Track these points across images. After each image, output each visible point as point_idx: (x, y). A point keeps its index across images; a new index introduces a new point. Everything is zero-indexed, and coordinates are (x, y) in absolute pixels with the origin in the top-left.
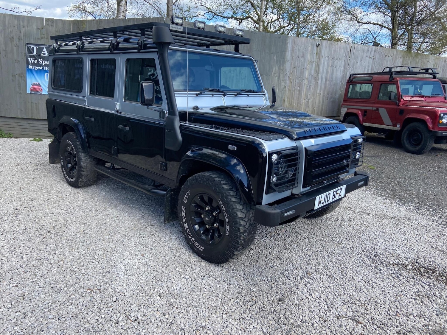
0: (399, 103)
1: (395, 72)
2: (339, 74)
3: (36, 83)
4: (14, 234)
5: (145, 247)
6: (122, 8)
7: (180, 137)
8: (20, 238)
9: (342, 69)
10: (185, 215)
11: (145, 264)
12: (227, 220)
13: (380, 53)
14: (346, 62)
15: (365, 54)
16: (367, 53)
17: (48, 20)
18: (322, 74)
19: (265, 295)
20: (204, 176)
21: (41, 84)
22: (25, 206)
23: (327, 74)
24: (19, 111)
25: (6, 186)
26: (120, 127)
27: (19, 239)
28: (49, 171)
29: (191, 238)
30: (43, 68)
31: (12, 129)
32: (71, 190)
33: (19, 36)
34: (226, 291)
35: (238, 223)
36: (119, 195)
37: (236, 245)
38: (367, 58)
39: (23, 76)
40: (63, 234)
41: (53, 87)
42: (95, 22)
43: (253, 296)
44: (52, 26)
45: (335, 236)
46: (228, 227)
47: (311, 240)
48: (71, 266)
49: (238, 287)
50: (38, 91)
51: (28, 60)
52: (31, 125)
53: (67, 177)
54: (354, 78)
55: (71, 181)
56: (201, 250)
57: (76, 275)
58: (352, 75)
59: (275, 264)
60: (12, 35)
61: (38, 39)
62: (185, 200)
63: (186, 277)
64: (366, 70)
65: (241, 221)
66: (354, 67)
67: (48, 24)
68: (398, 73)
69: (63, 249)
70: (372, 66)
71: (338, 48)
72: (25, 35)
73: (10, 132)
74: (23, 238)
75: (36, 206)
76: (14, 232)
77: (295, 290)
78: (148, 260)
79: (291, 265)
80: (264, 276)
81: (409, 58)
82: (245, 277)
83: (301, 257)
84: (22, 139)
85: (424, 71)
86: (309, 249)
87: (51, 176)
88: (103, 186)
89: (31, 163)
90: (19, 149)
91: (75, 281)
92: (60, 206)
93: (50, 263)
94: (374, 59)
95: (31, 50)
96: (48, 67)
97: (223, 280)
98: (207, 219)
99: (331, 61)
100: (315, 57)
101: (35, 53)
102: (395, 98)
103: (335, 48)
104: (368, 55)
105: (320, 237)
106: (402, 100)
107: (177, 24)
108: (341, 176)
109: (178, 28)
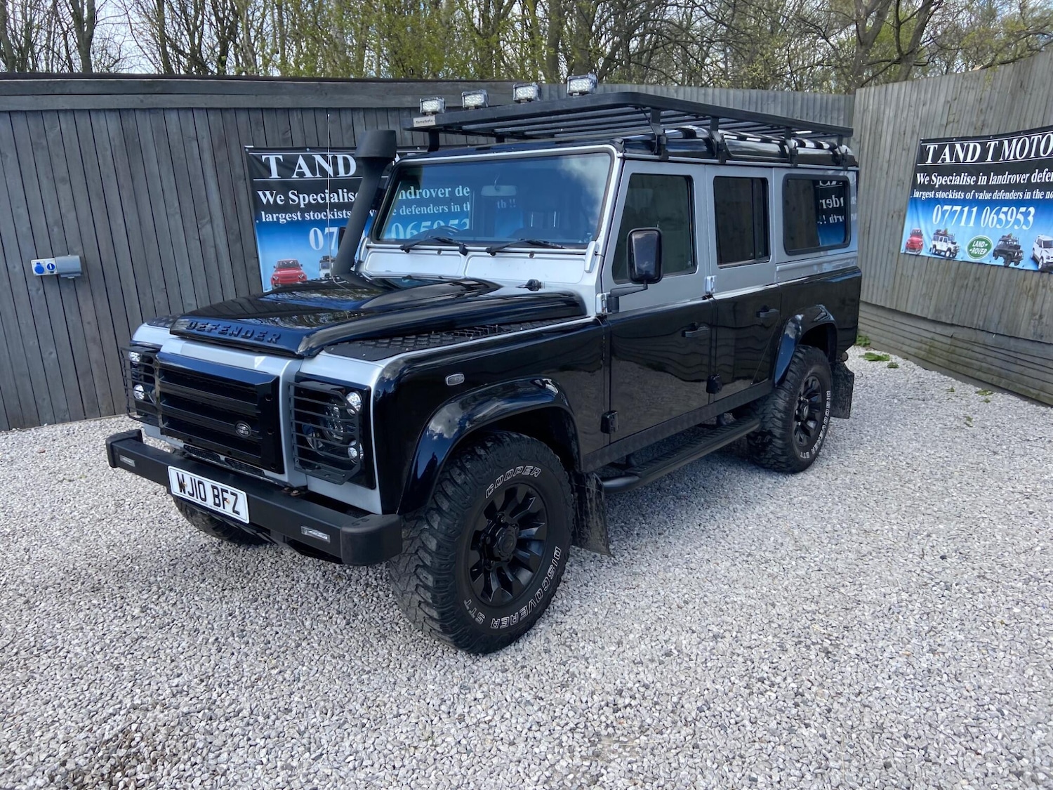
3: (917, 231)
21: (923, 231)
30: (935, 194)
33: (914, 127)
39: (903, 215)
50: (915, 249)
51: (916, 178)
61: (942, 125)
95: (924, 154)
101: (929, 161)
107: (425, 114)
108: (266, 472)
109: (426, 121)
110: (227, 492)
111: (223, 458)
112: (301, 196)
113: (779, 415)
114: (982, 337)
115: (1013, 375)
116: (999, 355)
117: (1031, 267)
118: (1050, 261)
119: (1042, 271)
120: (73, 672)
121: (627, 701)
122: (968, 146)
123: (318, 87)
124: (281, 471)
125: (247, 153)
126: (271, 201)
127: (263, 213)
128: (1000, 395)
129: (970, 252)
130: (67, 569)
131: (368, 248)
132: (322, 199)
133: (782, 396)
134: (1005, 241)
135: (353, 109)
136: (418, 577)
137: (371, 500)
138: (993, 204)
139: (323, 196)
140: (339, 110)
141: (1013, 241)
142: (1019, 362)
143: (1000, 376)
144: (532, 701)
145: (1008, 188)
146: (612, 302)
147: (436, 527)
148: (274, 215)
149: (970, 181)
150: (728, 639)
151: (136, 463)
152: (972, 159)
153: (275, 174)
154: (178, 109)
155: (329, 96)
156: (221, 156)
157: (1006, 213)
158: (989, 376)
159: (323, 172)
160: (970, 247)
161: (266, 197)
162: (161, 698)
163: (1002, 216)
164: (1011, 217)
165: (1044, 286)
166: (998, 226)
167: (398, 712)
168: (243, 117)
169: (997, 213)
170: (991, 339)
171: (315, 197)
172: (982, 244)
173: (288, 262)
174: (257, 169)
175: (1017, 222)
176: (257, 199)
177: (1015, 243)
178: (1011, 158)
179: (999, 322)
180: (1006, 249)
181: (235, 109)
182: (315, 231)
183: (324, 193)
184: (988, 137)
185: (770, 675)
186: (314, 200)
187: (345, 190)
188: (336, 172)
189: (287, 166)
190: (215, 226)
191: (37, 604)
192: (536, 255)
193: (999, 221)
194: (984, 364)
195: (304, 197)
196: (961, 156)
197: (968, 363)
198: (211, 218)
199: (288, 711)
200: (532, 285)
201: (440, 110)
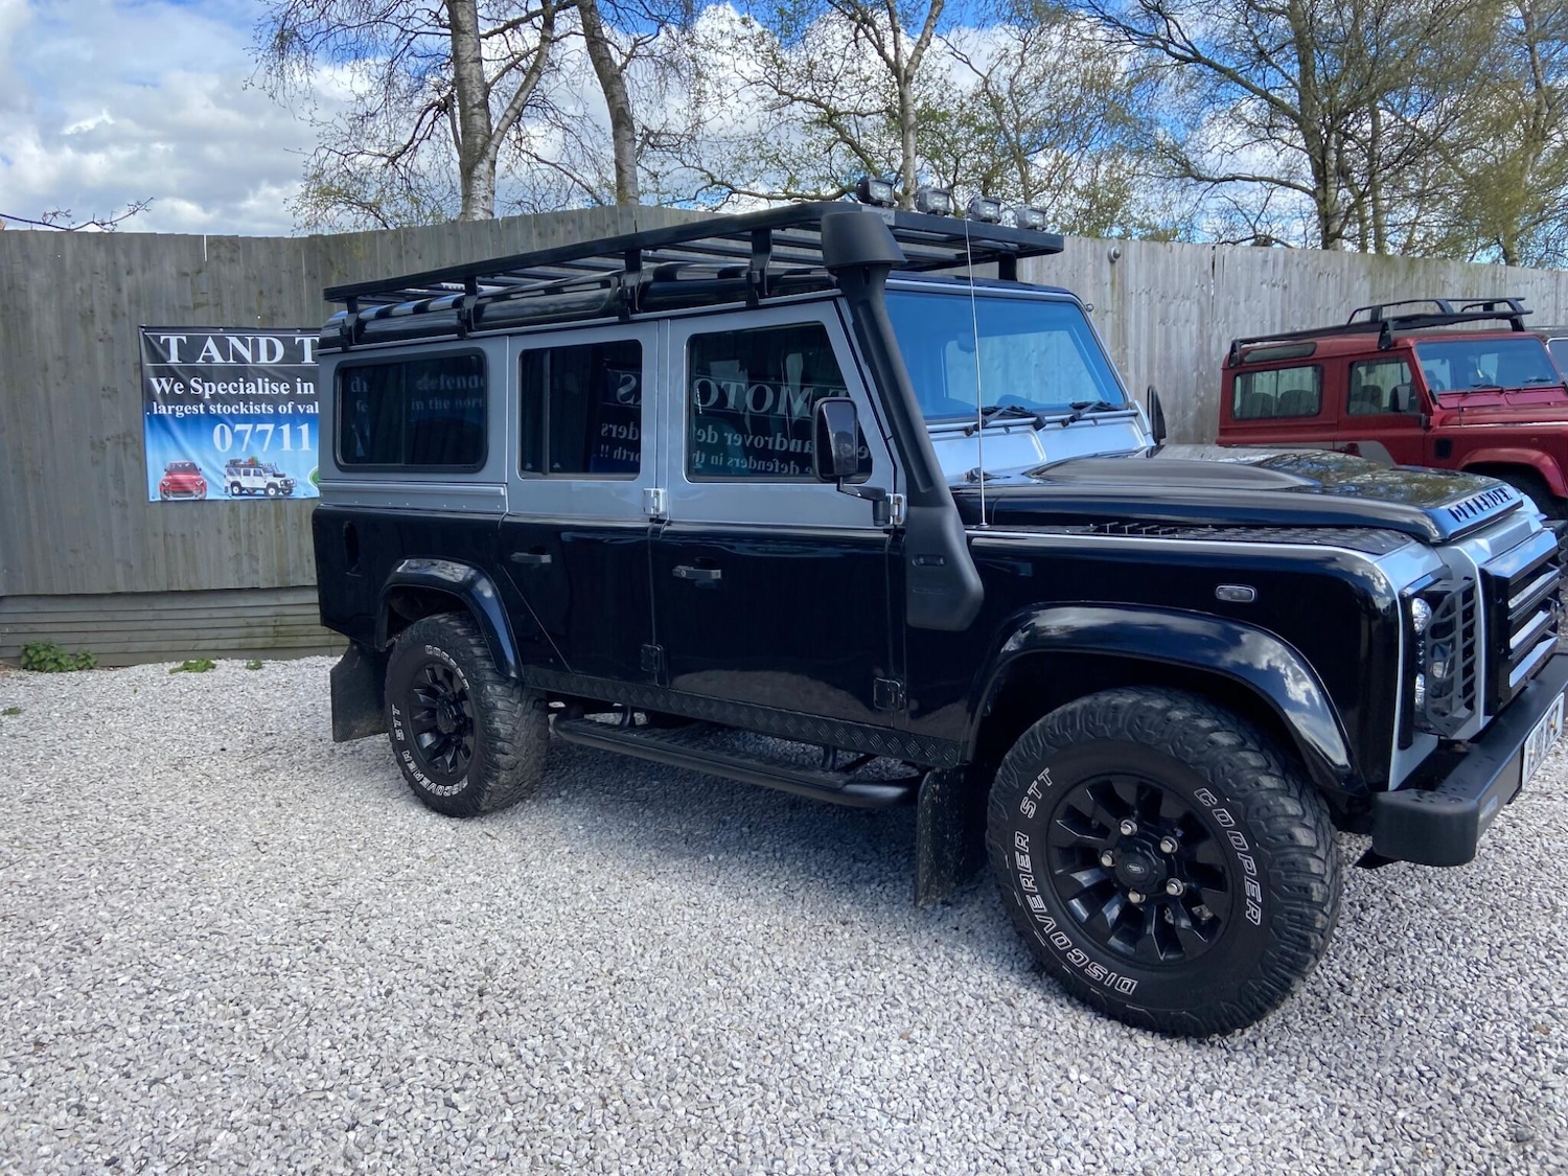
0: (1428, 421)
1: (1395, 319)
2: (1186, 342)
3: (183, 465)
4: (354, 1017)
5: (888, 1006)
6: (482, 184)
7: (973, 579)
8: (392, 1029)
9: (1194, 327)
10: (1029, 866)
11: (938, 1067)
12: (1250, 864)
13: (1301, 266)
14: (1204, 304)
15: (1258, 275)
16: (1262, 271)
17: (216, 242)
18: (1138, 350)
19: (1455, 1129)
20: (1116, 708)
21: (200, 464)
22: (324, 908)
23: (1150, 347)
24: (119, 568)
25: (196, 845)
26: (683, 571)
27: (388, 1032)
28: (315, 769)
29: (1070, 950)
30: (207, 409)
31: (91, 638)
32: (449, 829)
33: (114, 305)
34: (1308, 1134)
35: (1302, 868)
36: (635, 824)
37: (1300, 953)
38: (1264, 286)
39: (134, 440)
40: (544, 993)
41: (342, 463)
42: (389, 236)
43: (1419, 1141)
44: (232, 260)
45: (1512, 884)
46: (1253, 889)
47: (1447, 907)
48: (665, 1109)
49: (1336, 1113)
50: (189, 492)
51: (150, 384)
52: (165, 615)
53: (426, 782)
54: (1247, 352)
55: (447, 794)
56: (1125, 991)
57: (710, 1141)
58: (1237, 345)
59: (1400, 1013)
60: (87, 304)
61: (185, 308)
62: (1028, 808)
63: (1127, 1103)
64: (1267, 324)
65: (1311, 861)
66: (1231, 318)
67: (218, 257)
68: (1406, 322)
69: (583, 1049)
70: (1283, 312)
71: (1174, 263)
72: (136, 300)
73: (86, 648)
74: (401, 1028)
75: (365, 902)
76: (352, 1011)
77: (1539, 1094)
78: (937, 1053)
79: (1455, 1007)
80: (1399, 1061)
81: (1390, 276)
82: (1333, 1073)
83: (1465, 973)
84: (137, 670)
85: (1481, 309)
86: (1468, 940)
87: (337, 787)
88: (558, 801)
89: (223, 750)
90: (148, 706)
91: (724, 1166)
92: (454, 889)
93: (573, 1109)
94: (1285, 287)
95: (159, 349)
96: (222, 405)
97: (1267, 1096)
98: (1135, 869)
99: (1158, 305)
100: (1108, 297)
101: (174, 359)
102: (1411, 403)
103: (1167, 262)
104: (1267, 276)
105: (1468, 894)
106: (1436, 408)
149: (281, 389)
152: (271, 358)
196: (246, 355)
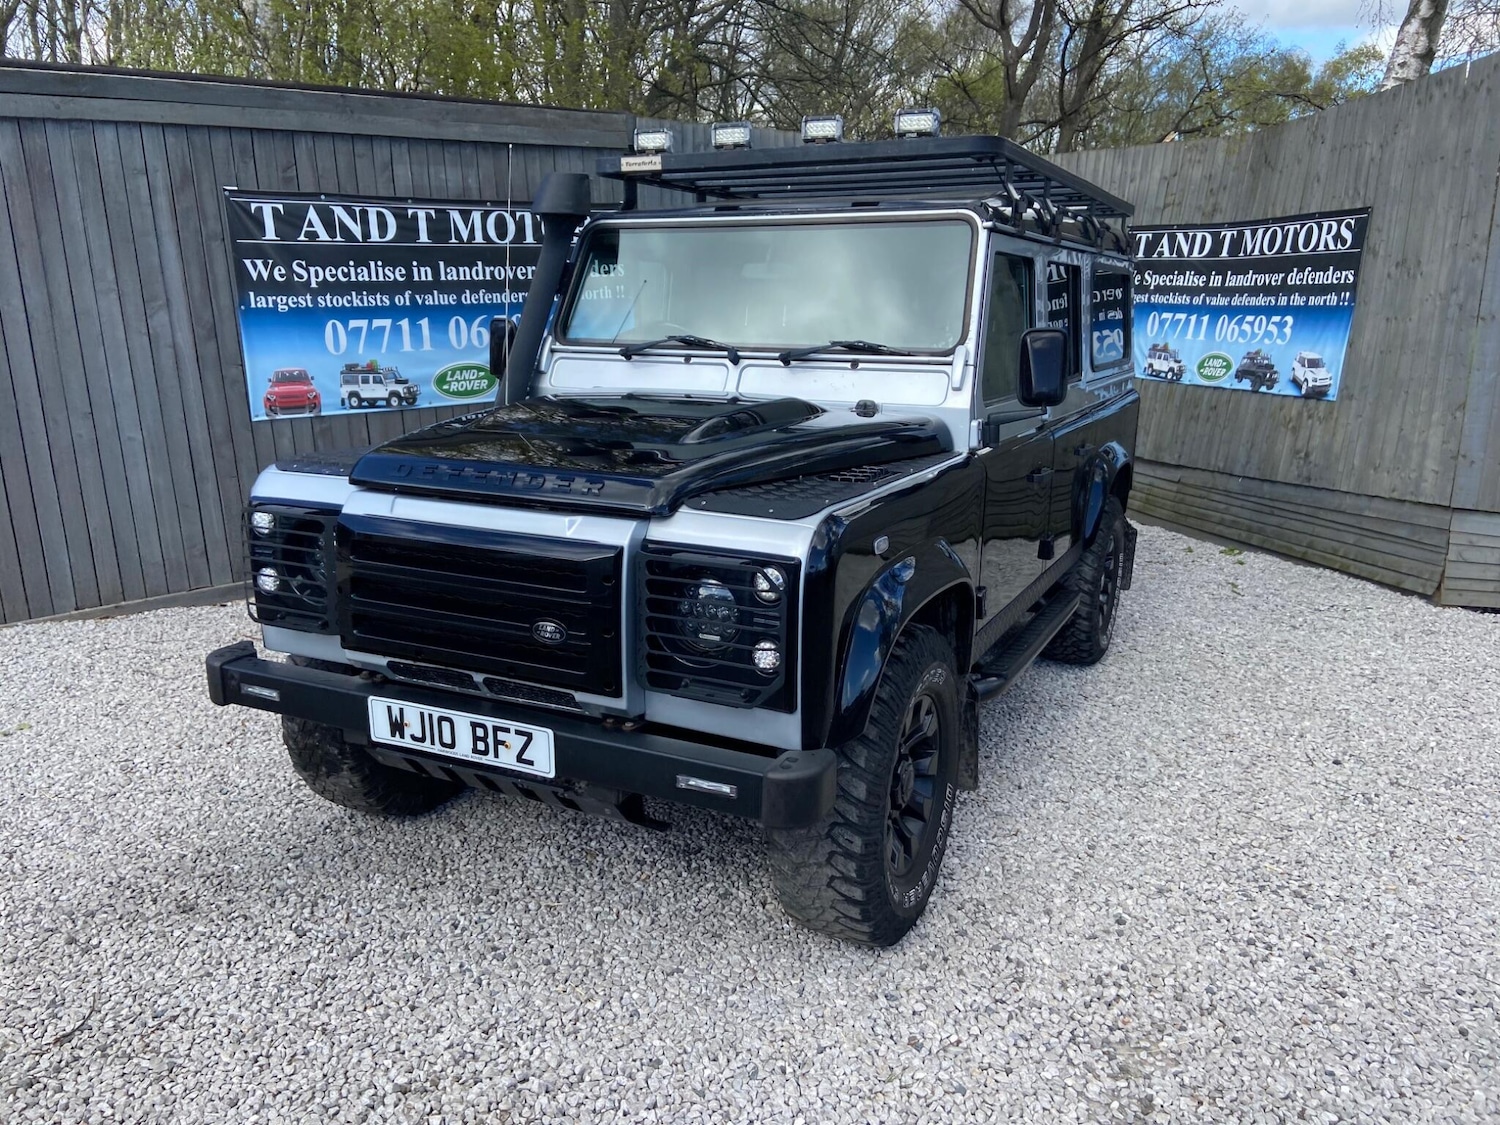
30: (1150, 298)
61: (1158, 209)
107: (643, 152)
108: (579, 696)
109: (644, 163)
110: (507, 730)
111: (478, 678)
112: (312, 269)
113: (1086, 587)
114: (1221, 481)
115: (1269, 529)
116: (1249, 505)
117: (1291, 391)
118: (1318, 384)
119: (1307, 397)
120: (245, 1046)
121: (1113, 991)
122: (1194, 237)
123: (341, 101)
124: (617, 694)
125: (227, 198)
126: (265, 275)
127: (252, 294)
128: (1252, 555)
129: (1201, 374)
130: (107, 880)
131: (553, 351)
132: (345, 275)
133: (1089, 562)
134: (1252, 359)
135: (392, 139)
136: (835, 841)
137: (784, 729)
138: (1232, 311)
139: (346, 270)
140: (371, 138)
141: (1263, 358)
142: (1276, 512)
143: (1249, 530)
144: (993, 1006)
145: (1254, 291)
146: (989, 433)
147: (862, 764)
148: (270, 298)
149: (1200, 281)
150: (1177, 893)
151: (281, 696)
152: (1200, 252)
153: (270, 234)
154: (116, 123)
155: (356, 116)
156: (186, 201)
157: (1252, 324)
158: (1234, 530)
159: (346, 232)
160: (1201, 366)
161: (257, 269)
162: (437, 1068)
163: (1246, 327)
164: (1260, 329)
165: (1310, 417)
166: (1241, 340)
167: (819, 1045)
168: (220, 141)
169: (1240, 323)
170: (1234, 485)
171: (334, 272)
172: (1218, 363)
173: (291, 373)
174: (245, 223)
175: (1268, 334)
176: (242, 271)
177: (1266, 362)
178: (1256, 252)
179: (1248, 462)
180: (1253, 369)
181: (208, 127)
182: (334, 325)
183: (348, 266)
184: (1221, 225)
185: (1259, 935)
186: (332, 276)
187: (380, 263)
188: (366, 234)
189: (290, 222)
190: (175, 315)
191: (95, 941)
192: (861, 365)
193: (1243, 333)
194: (1227, 517)
195: (316, 272)
196: (1185, 249)
197: (1204, 515)
198: (168, 300)
199: (655, 1064)
200: (866, 408)
201: (669, 148)
